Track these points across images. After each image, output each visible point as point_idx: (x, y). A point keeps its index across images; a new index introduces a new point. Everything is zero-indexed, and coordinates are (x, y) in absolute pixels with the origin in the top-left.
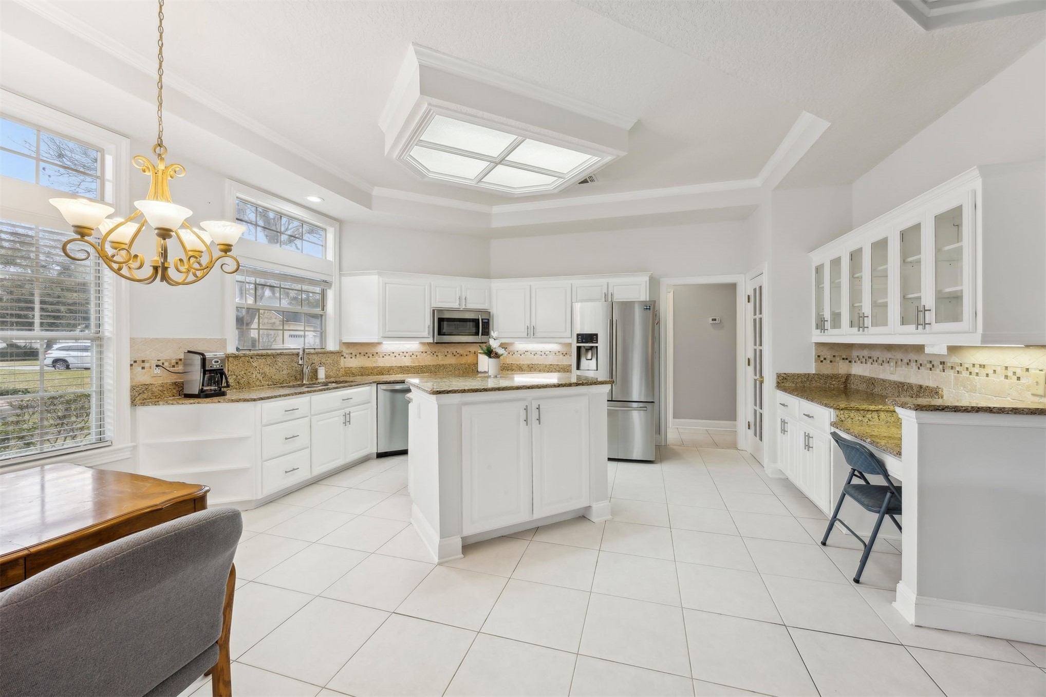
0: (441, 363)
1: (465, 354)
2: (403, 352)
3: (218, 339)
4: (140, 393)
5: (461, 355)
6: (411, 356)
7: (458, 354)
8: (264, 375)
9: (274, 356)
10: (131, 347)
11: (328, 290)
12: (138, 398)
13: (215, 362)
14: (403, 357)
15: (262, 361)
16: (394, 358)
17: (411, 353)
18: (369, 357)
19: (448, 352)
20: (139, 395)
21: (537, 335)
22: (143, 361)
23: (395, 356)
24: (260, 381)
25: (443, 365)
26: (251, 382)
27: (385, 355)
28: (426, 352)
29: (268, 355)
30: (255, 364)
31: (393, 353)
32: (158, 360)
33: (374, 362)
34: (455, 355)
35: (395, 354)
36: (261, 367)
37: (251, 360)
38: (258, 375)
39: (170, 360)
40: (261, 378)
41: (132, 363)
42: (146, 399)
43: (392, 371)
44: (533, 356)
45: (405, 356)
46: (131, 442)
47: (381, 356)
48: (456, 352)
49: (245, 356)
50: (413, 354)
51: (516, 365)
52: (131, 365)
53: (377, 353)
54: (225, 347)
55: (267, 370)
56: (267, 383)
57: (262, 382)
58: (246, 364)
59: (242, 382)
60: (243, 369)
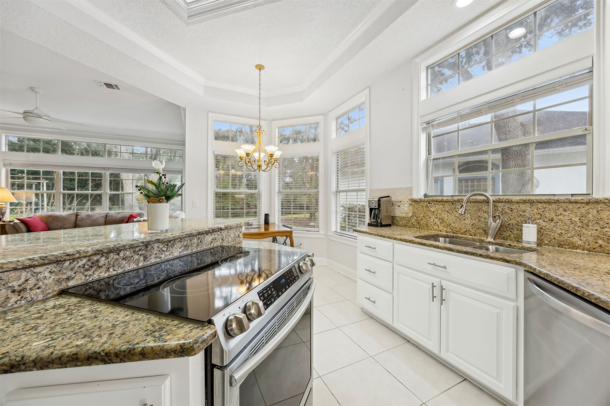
8: (443, 221)
10: (370, 194)
13: (372, 203)
15: (440, 206)
24: (438, 225)
26: (429, 225)
30: (432, 209)
36: (438, 212)
37: (429, 205)
38: (436, 220)
40: (438, 223)
54: (412, 194)
55: (445, 216)
56: (445, 229)
57: (440, 227)
58: (425, 208)
59: (421, 223)
60: (422, 213)
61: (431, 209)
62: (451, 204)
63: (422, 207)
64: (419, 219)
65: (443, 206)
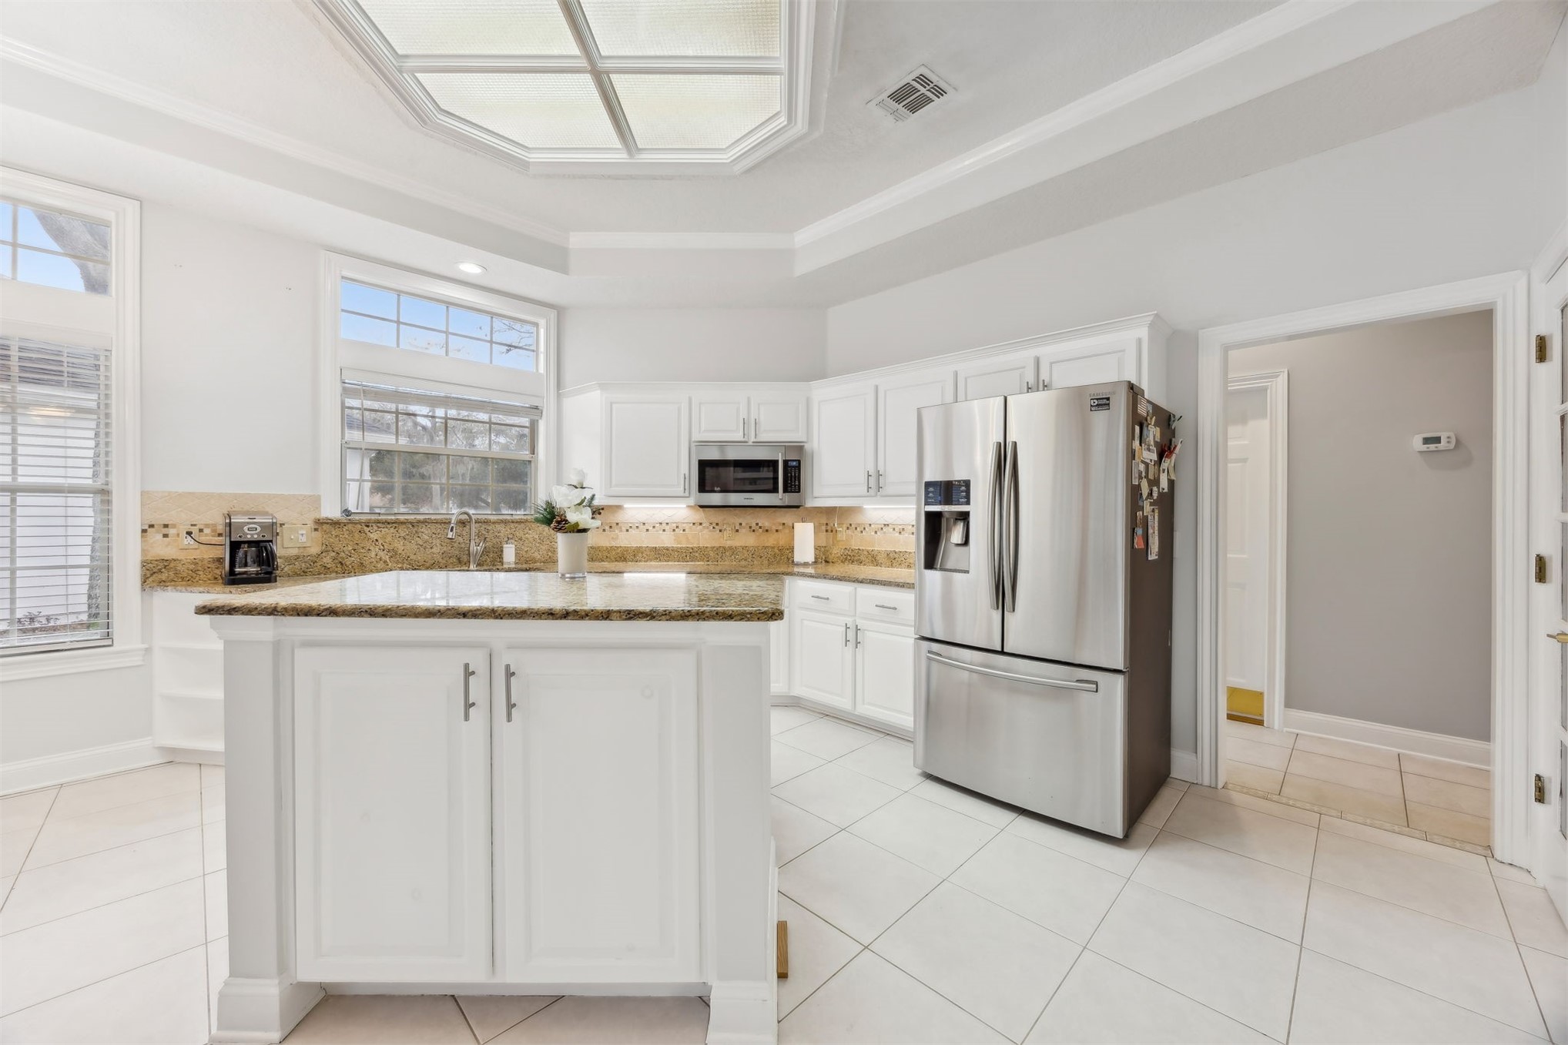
0: (729, 543)
1: (774, 528)
2: (661, 523)
3: (303, 496)
4: (154, 573)
5: (767, 531)
6: (674, 530)
7: (760, 527)
8: (394, 553)
9: (411, 523)
10: (142, 505)
12: (151, 579)
13: (249, 530)
14: (661, 532)
15: (389, 531)
16: (644, 534)
17: (675, 525)
18: (604, 530)
19: (741, 524)
20: (152, 575)
21: (889, 490)
22: (166, 526)
23: (647, 530)
24: (385, 562)
25: (730, 548)
26: (366, 563)
27: (631, 527)
28: (701, 524)
29: (399, 522)
30: (374, 536)
31: (644, 524)
32: (192, 525)
33: (613, 538)
34: (754, 531)
35: (647, 527)
36: (387, 541)
37: (366, 529)
38: (381, 554)
39: (214, 525)
40: (386, 558)
41: (146, 527)
42: (164, 581)
43: (640, 555)
44: (897, 534)
45: (664, 530)
46: (143, 643)
47: (624, 529)
48: (757, 524)
49: (357, 522)
50: (677, 527)
51: (866, 553)
52: (144, 531)
53: (617, 524)
54: (318, 508)
55: (399, 545)
57: (390, 564)
58: (357, 535)
59: (348, 563)
60: (351, 543)
61: (372, 536)
62: (410, 526)
63: (351, 532)
64: (342, 555)
65: (396, 530)
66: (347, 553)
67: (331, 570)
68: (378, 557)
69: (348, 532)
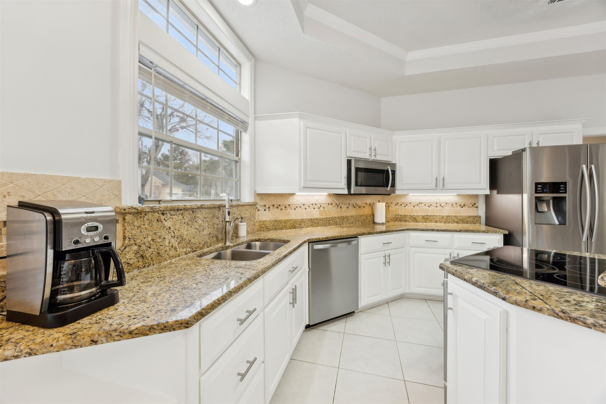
0: (345, 215)
1: (363, 206)
2: (312, 204)
3: (105, 181)
5: (360, 207)
6: (319, 208)
7: (357, 205)
8: (181, 239)
9: (193, 210)
11: (243, 134)
13: (89, 230)
14: (313, 209)
15: (178, 217)
16: (304, 210)
17: (319, 205)
18: (281, 209)
19: (349, 204)
21: (447, 186)
23: (306, 208)
24: (175, 249)
25: (346, 217)
26: (162, 252)
27: (297, 207)
28: (332, 204)
29: (186, 209)
30: (167, 224)
31: (304, 205)
33: (287, 214)
34: (355, 207)
35: (305, 206)
37: (162, 217)
38: (173, 241)
40: (176, 244)
43: (303, 224)
44: (427, 207)
45: (314, 208)
47: (293, 208)
48: (356, 204)
49: (153, 210)
50: (321, 206)
51: (409, 216)
53: (289, 205)
54: (118, 197)
55: (185, 231)
56: (184, 250)
57: (178, 250)
58: (155, 223)
60: (151, 233)
62: (191, 212)
63: (150, 222)
65: (183, 216)
66: (147, 244)
67: (133, 266)
68: (171, 245)
69: (148, 222)
